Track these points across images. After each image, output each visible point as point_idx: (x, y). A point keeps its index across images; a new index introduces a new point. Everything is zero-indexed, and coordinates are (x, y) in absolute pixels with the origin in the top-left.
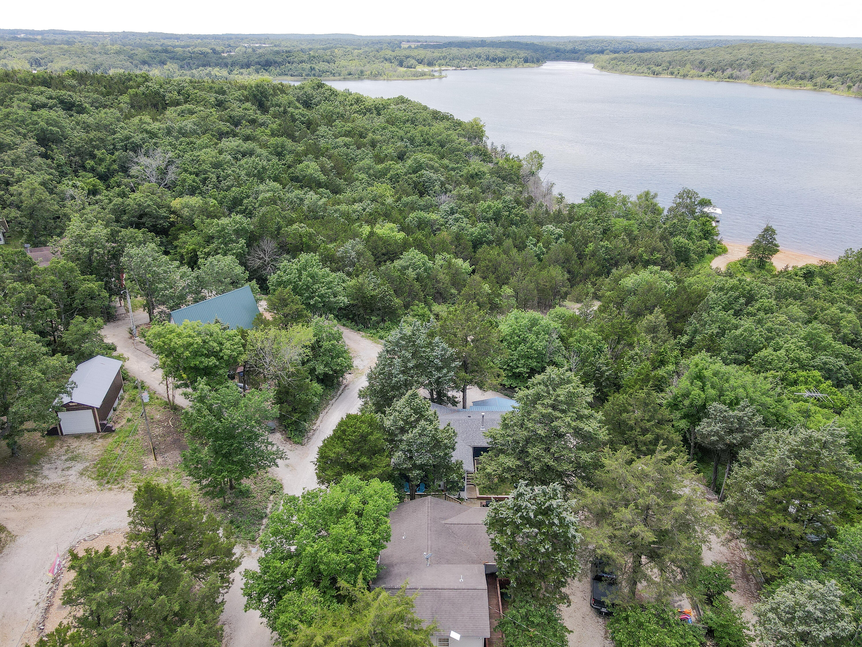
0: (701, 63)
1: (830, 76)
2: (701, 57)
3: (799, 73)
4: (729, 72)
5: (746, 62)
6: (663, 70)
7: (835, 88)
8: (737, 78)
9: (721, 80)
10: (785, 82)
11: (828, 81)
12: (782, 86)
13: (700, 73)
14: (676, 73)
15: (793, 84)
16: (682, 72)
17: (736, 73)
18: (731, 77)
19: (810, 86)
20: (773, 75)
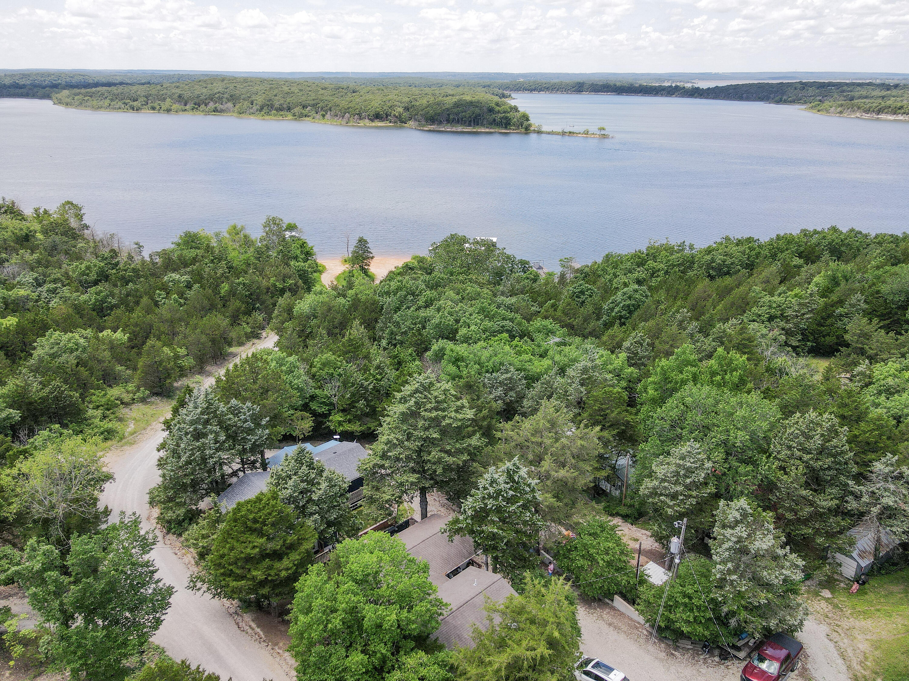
0: (180, 96)
1: (304, 107)
2: (178, 91)
3: (277, 105)
4: (211, 105)
5: (225, 96)
6: (142, 105)
7: (312, 117)
8: (222, 111)
9: (207, 113)
10: (268, 114)
11: (303, 111)
12: (267, 117)
13: (184, 108)
14: (158, 107)
15: (275, 115)
16: (164, 107)
17: (219, 106)
18: (215, 110)
19: (290, 117)
20: (255, 108)
